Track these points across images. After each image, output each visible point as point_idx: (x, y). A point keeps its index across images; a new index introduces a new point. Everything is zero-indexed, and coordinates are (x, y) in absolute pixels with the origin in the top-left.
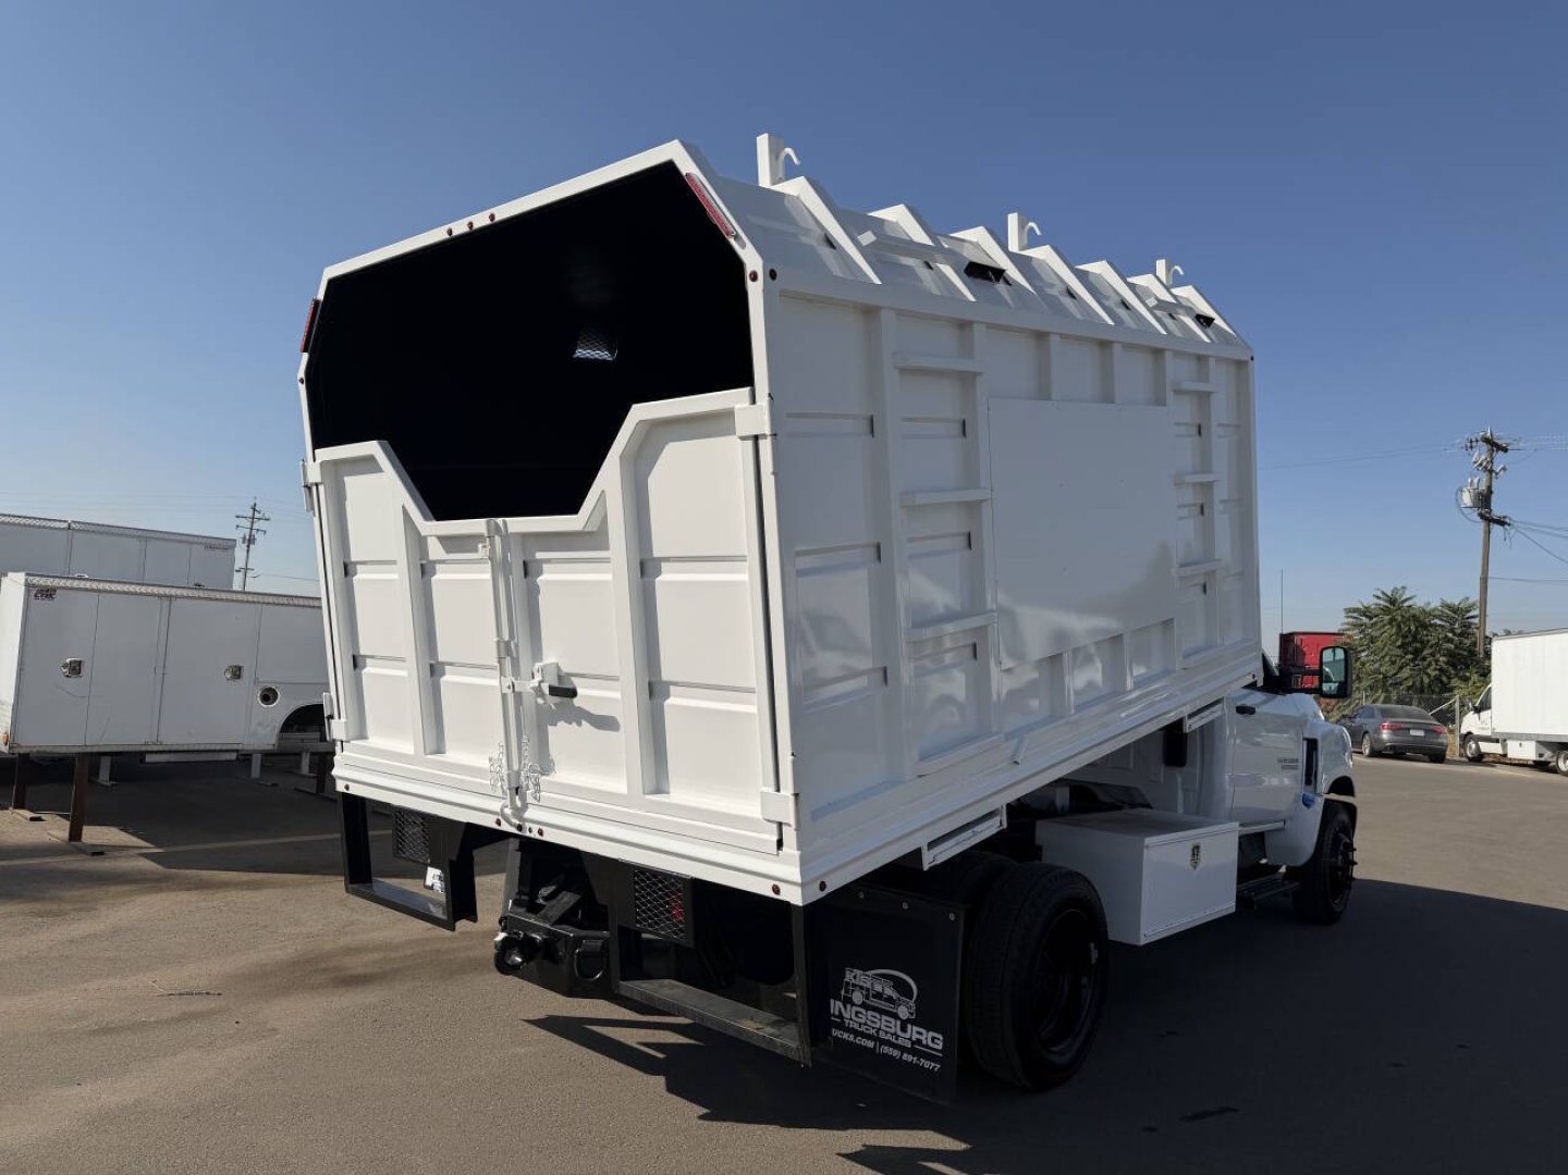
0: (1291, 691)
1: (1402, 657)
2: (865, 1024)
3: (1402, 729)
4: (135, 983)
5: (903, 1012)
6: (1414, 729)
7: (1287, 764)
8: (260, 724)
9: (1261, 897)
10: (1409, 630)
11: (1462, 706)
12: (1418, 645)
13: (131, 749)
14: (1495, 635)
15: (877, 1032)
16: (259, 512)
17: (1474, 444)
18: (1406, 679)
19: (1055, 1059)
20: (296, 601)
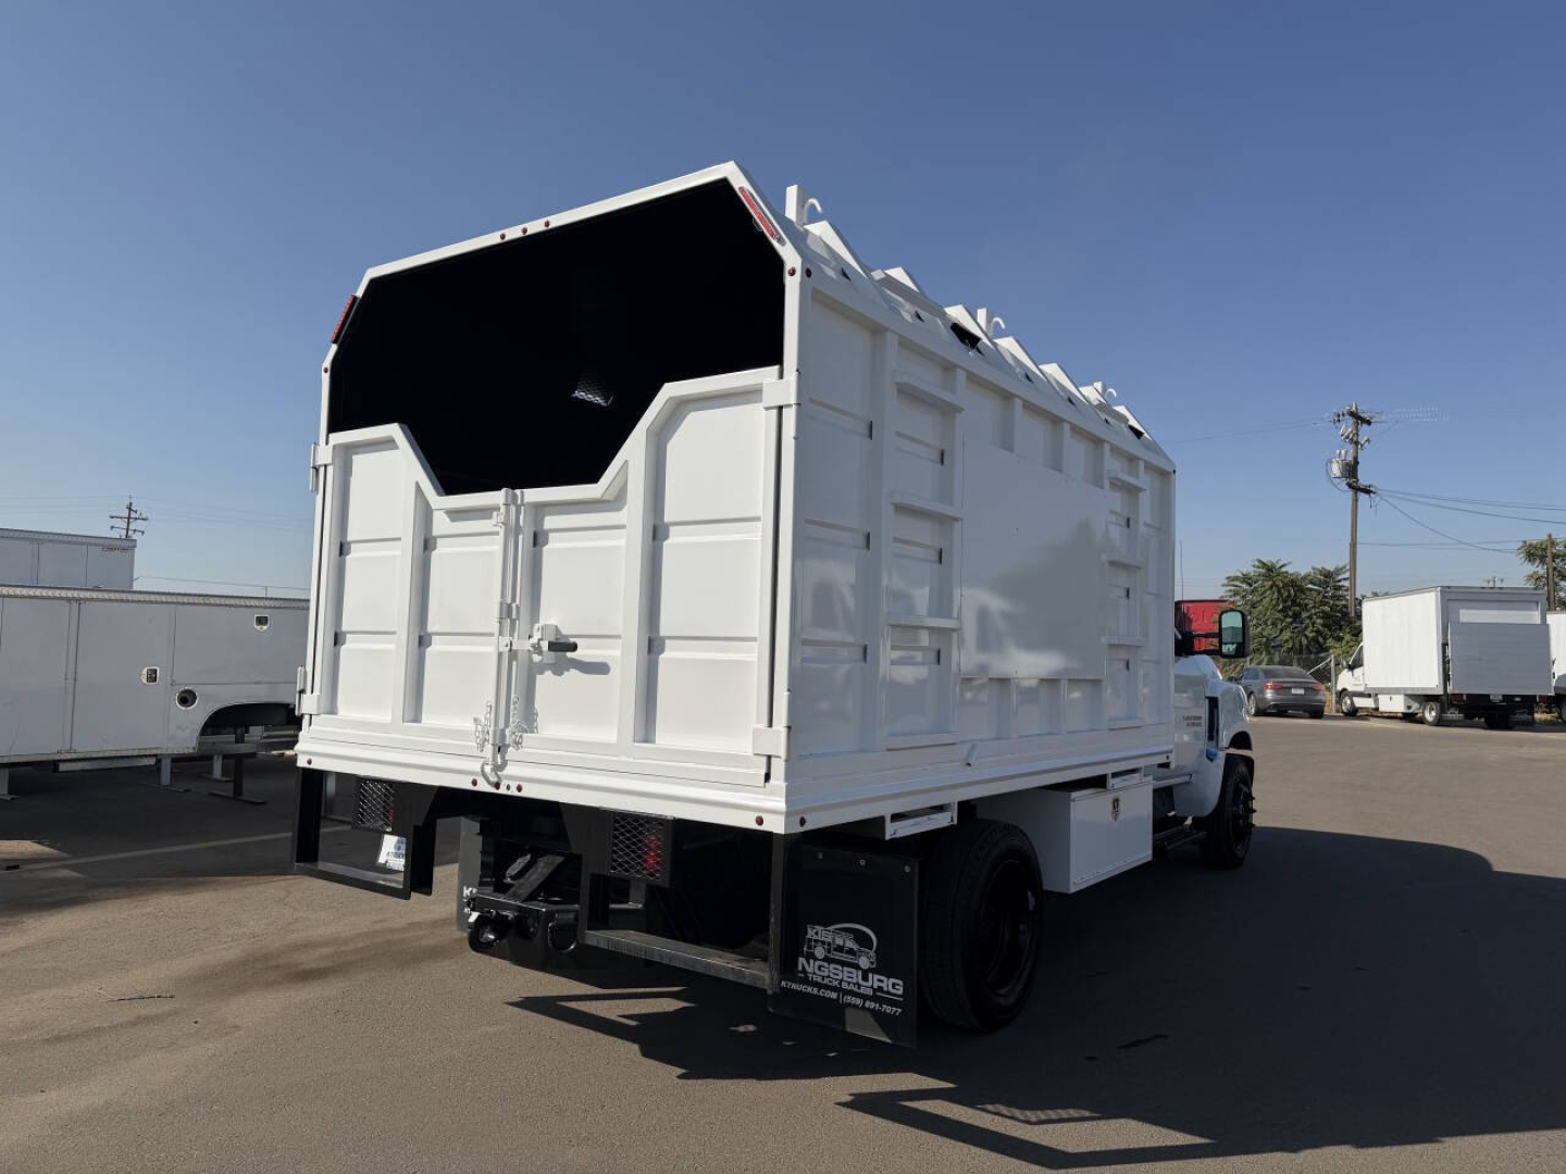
0: (1193, 653)
1: (1282, 621)
2: (828, 977)
3: (1283, 688)
4: (81, 991)
5: (864, 962)
6: (1295, 687)
7: (1192, 721)
8: (179, 727)
9: (1173, 846)
10: (1289, 595)
11: (1337, 665)
12: (1297, 608)
13: (44, 758)
14: (1364, 597)
15: (840, 984)
16: (136, 512)
17: (1341, 418)
18: (1287, 641)
19: (1002, 1001)
20: (212, 601)
